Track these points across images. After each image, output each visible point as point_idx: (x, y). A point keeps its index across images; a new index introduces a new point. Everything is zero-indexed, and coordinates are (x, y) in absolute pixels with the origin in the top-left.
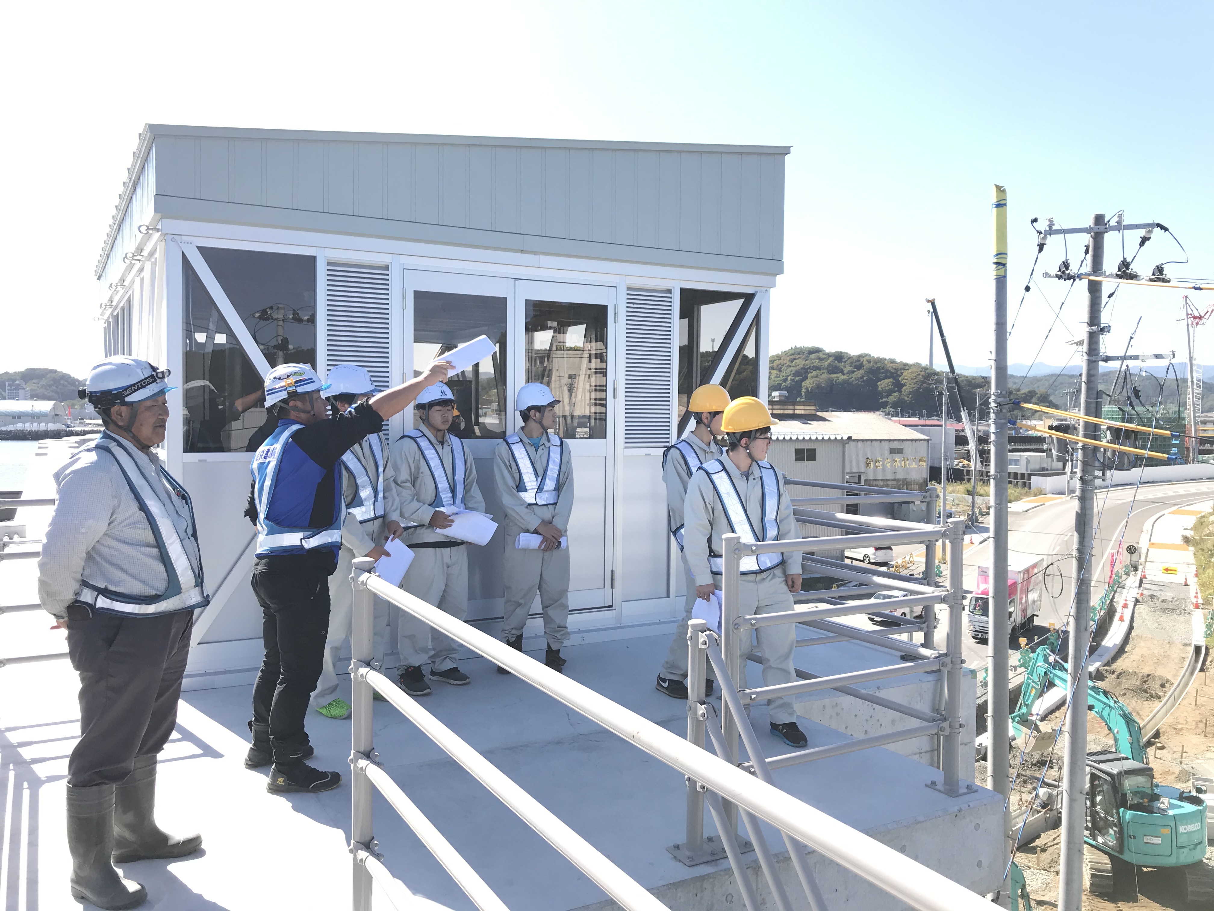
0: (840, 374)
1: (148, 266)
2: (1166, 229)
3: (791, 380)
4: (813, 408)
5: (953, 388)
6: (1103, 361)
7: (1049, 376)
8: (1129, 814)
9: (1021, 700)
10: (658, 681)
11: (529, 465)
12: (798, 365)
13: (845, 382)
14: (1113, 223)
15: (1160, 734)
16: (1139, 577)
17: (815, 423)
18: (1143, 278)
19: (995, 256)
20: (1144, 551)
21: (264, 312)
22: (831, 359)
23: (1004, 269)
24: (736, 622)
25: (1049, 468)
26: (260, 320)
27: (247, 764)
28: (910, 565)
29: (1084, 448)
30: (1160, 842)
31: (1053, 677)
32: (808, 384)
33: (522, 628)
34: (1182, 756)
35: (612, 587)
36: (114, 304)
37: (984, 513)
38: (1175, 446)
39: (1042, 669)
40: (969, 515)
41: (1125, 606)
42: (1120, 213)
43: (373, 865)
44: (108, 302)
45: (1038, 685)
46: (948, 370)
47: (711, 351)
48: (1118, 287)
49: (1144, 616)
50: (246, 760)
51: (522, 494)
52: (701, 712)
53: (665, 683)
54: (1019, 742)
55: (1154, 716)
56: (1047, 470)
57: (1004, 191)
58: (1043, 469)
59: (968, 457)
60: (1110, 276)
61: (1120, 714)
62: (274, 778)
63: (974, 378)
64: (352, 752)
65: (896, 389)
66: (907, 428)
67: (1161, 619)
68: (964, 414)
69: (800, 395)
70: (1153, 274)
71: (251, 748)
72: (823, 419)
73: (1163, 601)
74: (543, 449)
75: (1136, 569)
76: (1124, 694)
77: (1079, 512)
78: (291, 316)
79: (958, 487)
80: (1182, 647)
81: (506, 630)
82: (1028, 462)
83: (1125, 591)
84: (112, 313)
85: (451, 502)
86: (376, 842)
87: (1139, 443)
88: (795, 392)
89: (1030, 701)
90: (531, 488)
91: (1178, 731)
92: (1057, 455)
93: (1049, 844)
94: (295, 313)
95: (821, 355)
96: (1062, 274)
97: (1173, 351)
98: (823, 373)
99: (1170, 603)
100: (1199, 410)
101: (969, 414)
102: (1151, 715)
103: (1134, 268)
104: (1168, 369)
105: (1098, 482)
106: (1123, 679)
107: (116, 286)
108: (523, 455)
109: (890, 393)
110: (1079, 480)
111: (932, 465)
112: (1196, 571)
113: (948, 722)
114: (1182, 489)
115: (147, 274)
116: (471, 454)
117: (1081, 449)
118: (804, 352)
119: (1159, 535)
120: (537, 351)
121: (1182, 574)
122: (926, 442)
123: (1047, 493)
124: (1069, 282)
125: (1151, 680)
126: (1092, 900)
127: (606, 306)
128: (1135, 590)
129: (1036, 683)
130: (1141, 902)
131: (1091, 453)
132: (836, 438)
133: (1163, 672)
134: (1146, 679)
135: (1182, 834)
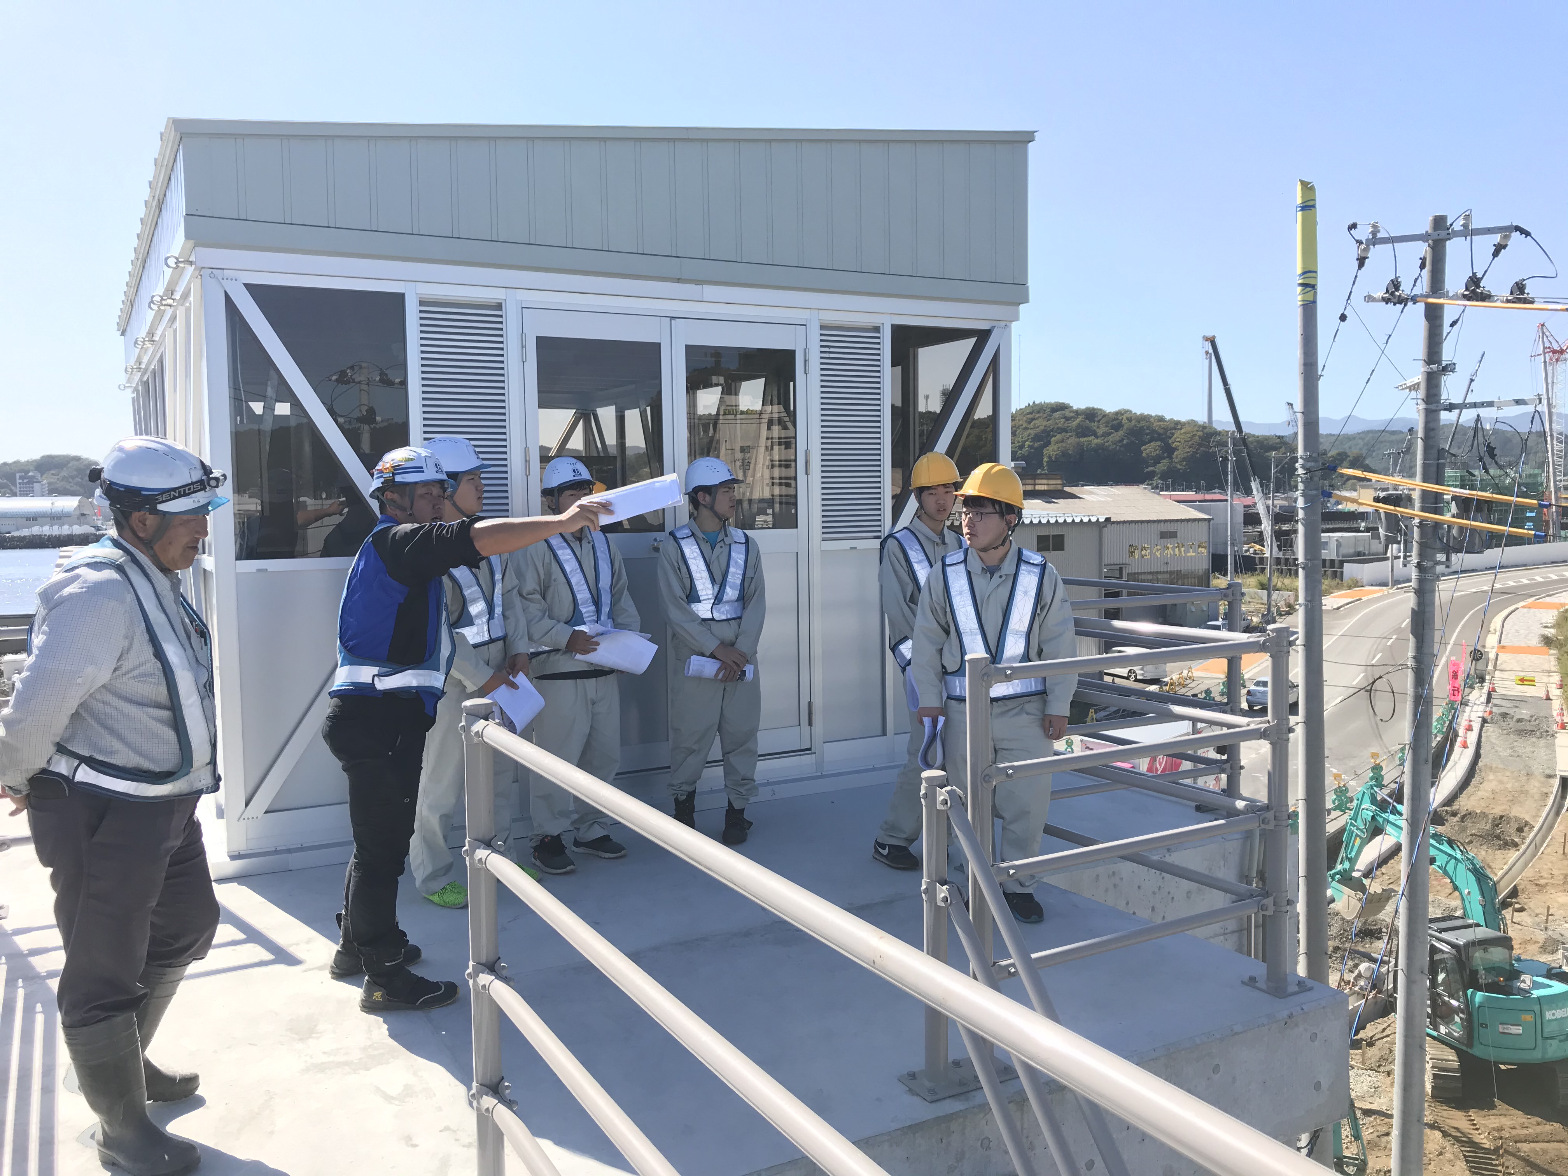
0: (1093, 437)
1: (181, 313)
2: (1527, 234)
3: (1029, 446)
4: (1059, 482)
5: (1241, 451)
6: (1445, 410)
7: (1363, 432)
8: (1479, 996)
9: (1342, 854)
10: (875, 846)
11: (703, 566)
12: (1038, 427)
13: (1100, 447)
14: (1458, 226)
15: (1517, 892)
16: (1485, 690)
17: (1062, 502)
18: (1498, 299)
19: (1300, 275)
20: (1492, 656)
21: (343, 373)
22: (1080, 418)
23: (1313, 292)
24: (986, 772)
25: (1367, 553)
26: (338, 383)
27: (333, 973)
28: (1188, 682)
29: (1421, 525)
30: (1520, 1032)
31: (1383, 822)
32: (1051, 451)
33: (695, 782)
34: (1547, 920)
35: (810, 724)
36: (143, 366)
37: (1283, 613)
38: (1530, 519)
39: (1368, 812)
40: (1263, 615)
41: (1469, 728)
42: (1467, 213)
43: (504, 1116)
44: (135, 365)
45: (1364, 833)
46: (1234, 428)
47: (924, 411)
48: (1463, 311)
49: (1493, 741)
50: (332, 967)
51: (695, 607)
52: (943, 895)
53: (884, 849)
54: (1338, 906)
55: (1510, 869)
56: (1364, 555)
57: (1312, 189)
58: (1359, 554)
59: (1260, 539)
60: (1456, 297)
61: (1469, 869)
62: (369, 992)
63: (1267, 438)
64: (471, 963)
65: (1166, 455)
66: (1182, 505)
67: (1516, 743)
68: (1254, 485)
69: (1041, 466)
70: (1512, 293)
71: (338, 951)
72: (1073, 496)
73: (1519, 720)
74: (721, 547)
75: (1482, 680)
76: (1470, 842)
77: (1416, 608)
78: (378, 379)
79: (1249, 579)
80: (1543, 779)
81: (673, 786)
82: (1339, 545)
83: (1468, 709)
84: (141, 380)
85: (595, 618)
86: (506, 1084)
87: (1494, 517)
88: (1034, 462)
89: (1353, 854)
90: (706, 597)
91: (1541, 888)
92: (1386, 536)
93: (1377, 1037)
94: (382, 374)
95: (1067, 413)
96: (1390, 297)
97: (1538, 395)
98: (1070, 436)
99: (1528, 723)
100: (1560, 472)
101: (1262, 485)
102: (1506, 867)
103: (1486, 285)
104: (1533, 418)
105: (1440, 569)
106: (1468, 823)
107: (143, 342)
108: (695, 554)
109: (1157, 461)
110: (1415, 567)
111: (1214, 552)
112: (1561, 681)
113: (1271, 899)
114: (1538, 576)
115: (179, 324)
116: (619, 553)
117: (1417, 526)
118: (1045, 410)
119: (1510, 635)
120: (701, 417)
121: (1542, 685)
122: (1206, 522)
123: (1364, 585)
124: (1400, 307)
125: (1505, 822)
126: (1435, 1107)
127: (794, 351)
128: (1481, 708)
129: (1361, 830)
130: (1499, 1109)
131: (1430, 531)
132: (1090, 520)
133: (1520, 812)
134: (1499, 822)
135: (1549, 1021)
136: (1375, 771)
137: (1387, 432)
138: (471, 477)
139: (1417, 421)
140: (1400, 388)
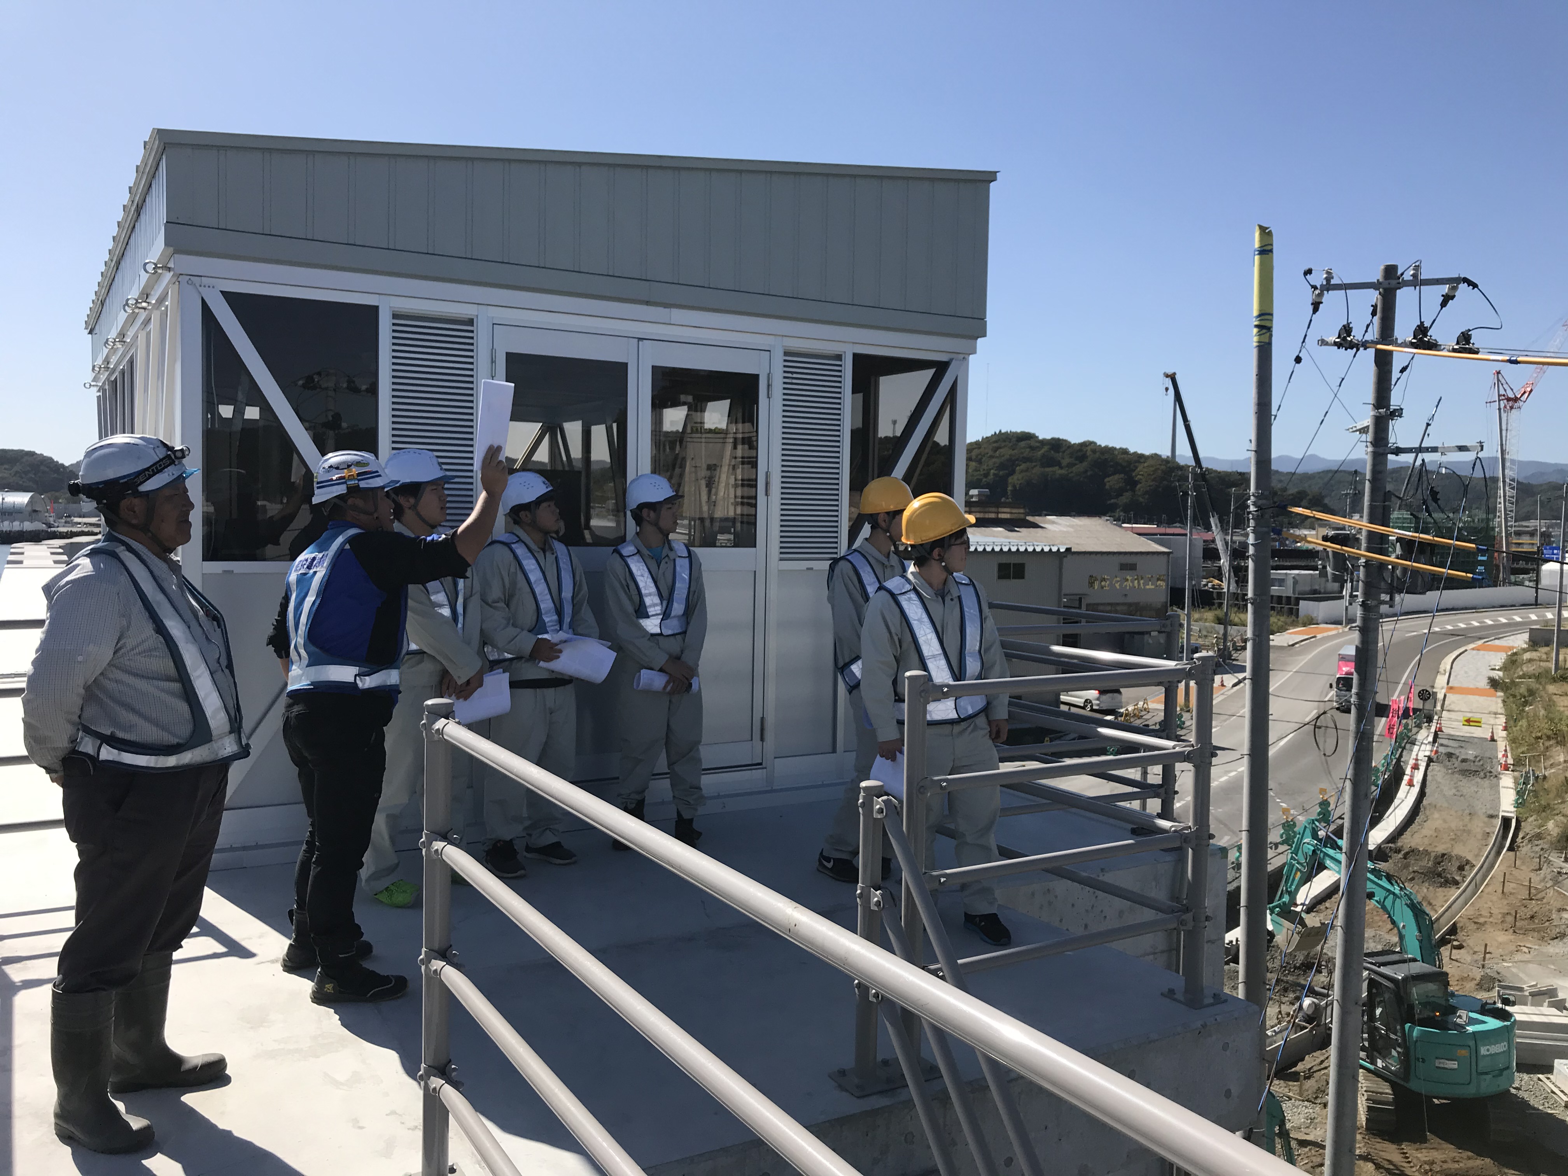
0: (1057, 468)
1: (155, 317)
2: (1475, 286)
3: (994, 474)
4: (1022, 511)
5: (1200, 486)
6: (1392, 453)
7: (1323, 472)
8: (1417, 1031)
9: (1282, 887)
10: (820, 861)
11: (650, 583)
12: (1003, 456)
13: (1063, 478)
14: (1408, 276)
15: (1457, 929)
16: (1433, 729)
17: (1024, 531)
18: (1444, 348)
19: (1256, 318)
20: (1440, 696)
21: (310, 379)
22: (1046, 448)
23: (1268, 334)
24: (921, 784)
25: (1322, 591)
26: (305, 388)
27: (285, 966)
28: (1143, 713)
29: (1367, 565)
30: (1456, 1066)
31: (1324, 857)
32: (1016, 480)
33: (643, 791)
34: (1484, 958)
35: (762, 739)
36: (111, 366)
37: (1239, 648)
38: (1482, 563)
39: (1310, 847)
40: (1219, 649)
41: (1416, 767)
42: (1417, 264)
43: (450, 1096)
44: (103, 364)
45: (1304, 867)
46: (1194, 464)
47: (892, 436)
48: (1412, 359)
49: (1439, 780)
50: (284, 960)
51: (644, 622)
52: (875, 899)
53: (829, 862)
54: (1280, 939)
55: (1449, 907)
56: (1320, 593)
57: (1270, 234)
58: (1315, 592)
59: (1219, 575)
60: (1404, 345)
61: (1406, 904)
62: (320, 985)
63: (1228, 474)
64: (424, 949)
65: (1129, 487)
66: (1142, 538)
67: (1460, 783)
68: (1213, 521)
69: (1005, 494)
70: (1458, 343)
71: (290, 946)
72: (1035, 526)
73: (1464, 761)
74: (666, 563)
75: (1430, 720)
76: (1412, 879)
77: (1360, 646)
78: (345, 385)
79: (1206, 614)
80: (1486, 819)
81: (622, 795)
82: (1296, 582)
83: (1415, 748)
84: (108, 379)
85: (558, 627)
86: (453, 1067)
87: (1435, 559)
88: (999, 490)
89: (1293, 887)
90: (654, 613)
91: (1480, 926)
92: (1334, 574)
93: (1315, 1069)
94: (350, 381)
95: (1033, 443)
96: (1342, 342)
97: (1480, 442)
98: (1035, 466)
99: (1472, 764)
100: (1512, 517)
101: (1221, 520)
102: (1446, 906)
103: (1434, 334)
104: (1474, 464)
105: (1384, 608)
106: (1411, 860)
107: (114, 343)
108: (642, 571)
109: (1120, 493)
110: (1361, 606)
111: (1173, 585)
112: (1505, 723)
113: (1191, 914)
114: (1489, 619)
115: (153, 326)
117: (1363, 566)
118: (1010, 439)
119: (1459, 677)
120: (667, 433)
121: (1488, 726)
122: (1166, 556)
123: (1319, 622)
124: (1352, 352)
125: (1447, 861)
126: (1369, 1139)
127: (757, 376)
128: (1429, 747)
129: (1301, 864)
130: (1432, 1143)
131: (1375, 570)
132: (1050, 550)
133: (1462, 851)
134: (1441, 860)
135: (1484, 1056)
136: (1323, 807)
137: (1341, 471)
138: (435, 487)
139: (1364, 462)
140: (1351, 430)
